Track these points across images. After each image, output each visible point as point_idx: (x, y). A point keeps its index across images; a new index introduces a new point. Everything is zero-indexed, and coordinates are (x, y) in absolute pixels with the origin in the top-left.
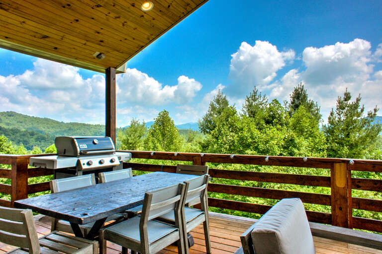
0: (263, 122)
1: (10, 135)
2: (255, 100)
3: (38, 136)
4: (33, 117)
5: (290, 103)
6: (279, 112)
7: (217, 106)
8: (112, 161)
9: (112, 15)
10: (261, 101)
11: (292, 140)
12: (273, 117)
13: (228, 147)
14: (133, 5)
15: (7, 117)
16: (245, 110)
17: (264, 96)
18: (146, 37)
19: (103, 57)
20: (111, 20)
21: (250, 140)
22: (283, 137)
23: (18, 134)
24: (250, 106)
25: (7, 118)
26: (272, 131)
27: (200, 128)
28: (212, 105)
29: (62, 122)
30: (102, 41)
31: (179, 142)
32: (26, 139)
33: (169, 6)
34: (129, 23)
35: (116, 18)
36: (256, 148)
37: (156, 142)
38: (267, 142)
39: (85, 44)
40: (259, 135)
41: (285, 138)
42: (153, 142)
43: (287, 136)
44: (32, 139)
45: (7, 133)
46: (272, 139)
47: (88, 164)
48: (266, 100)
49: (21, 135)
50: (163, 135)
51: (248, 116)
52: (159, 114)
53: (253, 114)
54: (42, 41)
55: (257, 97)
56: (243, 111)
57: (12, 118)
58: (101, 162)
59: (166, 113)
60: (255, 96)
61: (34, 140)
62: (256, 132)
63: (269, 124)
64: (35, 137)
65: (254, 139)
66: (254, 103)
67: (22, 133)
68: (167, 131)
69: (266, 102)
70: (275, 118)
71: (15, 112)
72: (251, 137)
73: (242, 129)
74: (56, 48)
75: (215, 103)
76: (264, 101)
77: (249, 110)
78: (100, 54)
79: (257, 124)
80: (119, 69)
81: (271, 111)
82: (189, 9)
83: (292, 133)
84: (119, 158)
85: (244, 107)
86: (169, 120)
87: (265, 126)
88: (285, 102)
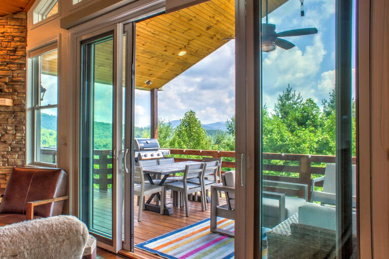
0: (295, 124)
2: (288, 99)
5: (330, 102)
6: (314, 112)
8: (158, 155)
9: (160, 60)
10: (295, 100)
11: (326, 144)
12: (307, 118)
14: (174, 54)
16: (278, 111)
17: (299, 95)
18: (180, 69)
19: (151, 83)
20: (159, 63)
21: (280, 143)
22: (316, 140)
24: (283, 105)
26: (304, 133)
27: (228, 129)
30: (151, 74)
31: (206, 144)
33: (197, 51)
34: (170, 63)
35: (162, 61)
37: (182, 143)
38: (298, 145)
39: (141, 77)
40: (291, 138)
41: (319, 141)
42: (179, 143)
43: (320, 138)
46: (304, 142)
47: (145, 156)
48: (301, 99)
50: (190, 136)
51: (280, 116)
52: (185, 115)
53: (285, 114)
55: (291, 96)
56: (276, 111)
58: (152, 155)
59: (192, 113)
60: (288, 95)
62: (287, 135)
63: (302, 125)
65: (284, 142)
66: (287, 103)
68: (194, 132)
69: (301, 101)
70: (309, 119)
72: (281, 140)
73: (271, 131)
76: (299, 101)
77: (281, 110)
78: (149, 81)
79: (289, 126)
80: (160, 89)
81: (305, 112)
82: (210, 50)
83: (326, 136)
84: (163, 153)
85: (276, 107)
86: (196, 121)
87: (298, 128)
88: (324, 101)
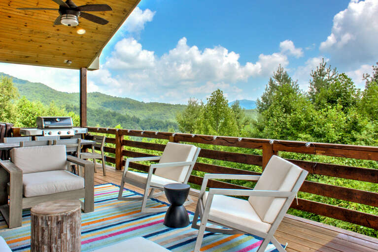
0: (324, 101)
1: (95, 116)
3: (119, 117)
4: (115, 97)
5: (373, 76)
7: (277, 83)
8: (68, 133)
10: (330, 76)
11: (355, 123)
12: (338, 95)
13: (280, 130)
14: (71, 33)
15: (93, 97)
17: (335, 70)
20: (62, 42)
21: (304, 123)
23: (102, 115)
25: (93, 99)
27: (258, 108)
28: (271, 83)
29: (142, 102)
30: (64, 54)
32: (108, 119)
33: (97, 29)
34: (76, 42)
35: (65, 41)
36: (312, 132)
37: (208, 123)
39: (54, 57)
41: (348, 120)
43: (349, 117)
44: (114, 119)
45: (93, 113)
47: (49, 134)
49: (104, 116)
52: (213, 94)
54: (26, 59)
55: (326, 71)
56: (311, 88)
57: (97, 98)
58: (59, 133)
59: (219, 92)
60: (323, 70)
61: (116, 121)
63: (332, 103)
64: (117, 117)
65: (310, 121)
67: (105, 114)
68: (220, 111)
71: (100, 93)
72: (305, 119)
74: (37, 61)
75: (274, 80)
78: (68, 61)
80: (91, 68)
84: (76, 131)
86: (223, 100)
